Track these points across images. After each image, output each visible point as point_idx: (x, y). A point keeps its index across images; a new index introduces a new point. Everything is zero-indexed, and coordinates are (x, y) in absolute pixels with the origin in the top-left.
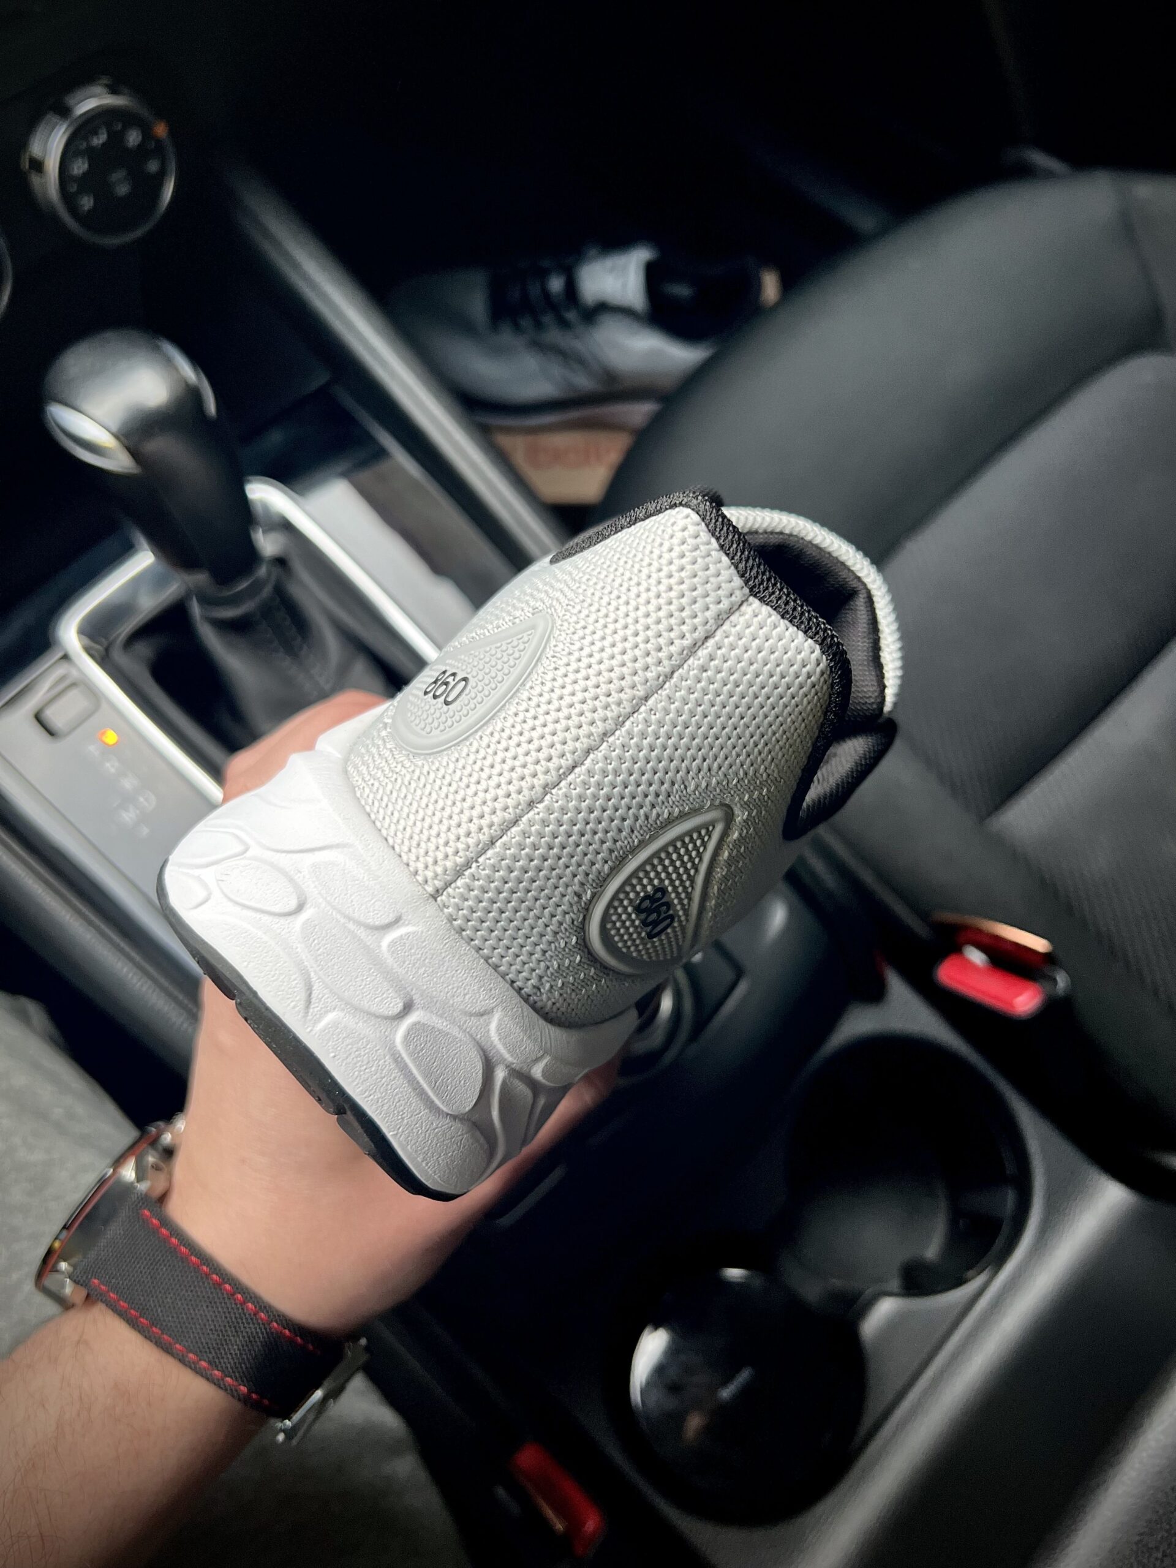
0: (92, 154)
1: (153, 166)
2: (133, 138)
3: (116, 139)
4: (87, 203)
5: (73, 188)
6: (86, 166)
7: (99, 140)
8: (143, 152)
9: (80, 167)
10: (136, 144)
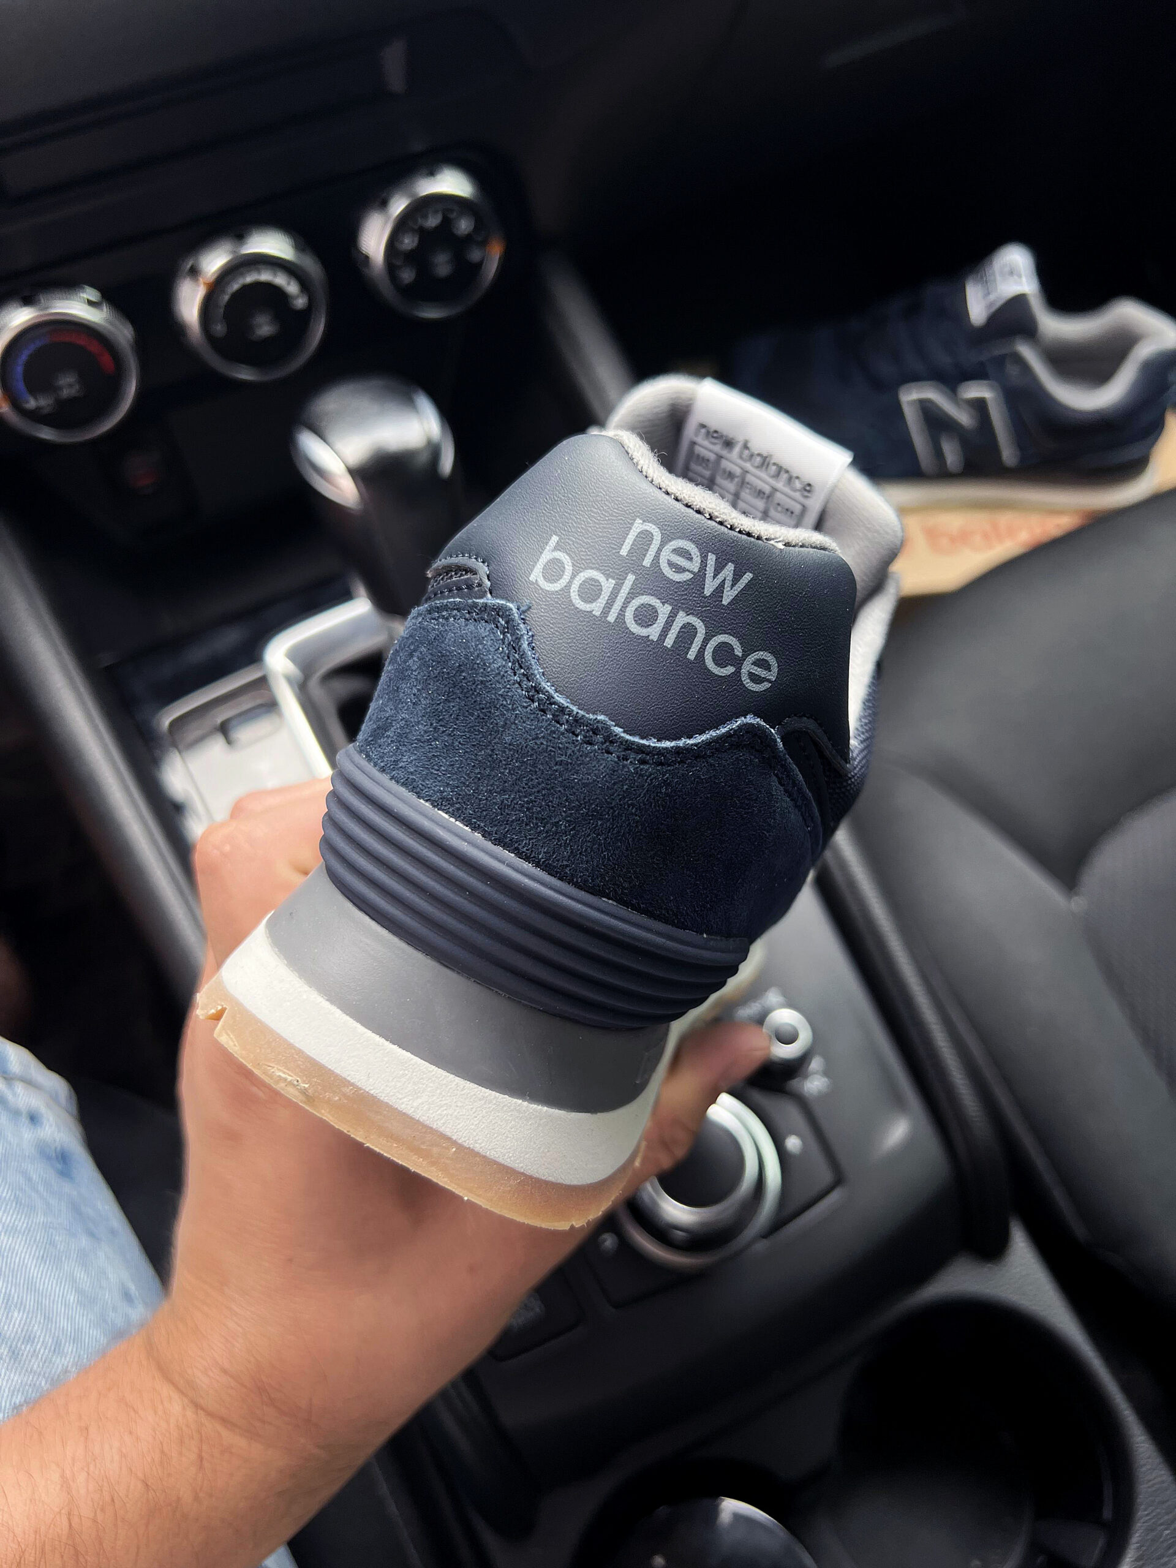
0: (424, 234)
1: (475, 255)
2: (464, 226)
3: (447, 223)
4: (407, 276)
5: (398, 263)
6: (415, 244)
7: (433, 221)
8: (468, 239)
9: (409, 242)
10: (466, 233)
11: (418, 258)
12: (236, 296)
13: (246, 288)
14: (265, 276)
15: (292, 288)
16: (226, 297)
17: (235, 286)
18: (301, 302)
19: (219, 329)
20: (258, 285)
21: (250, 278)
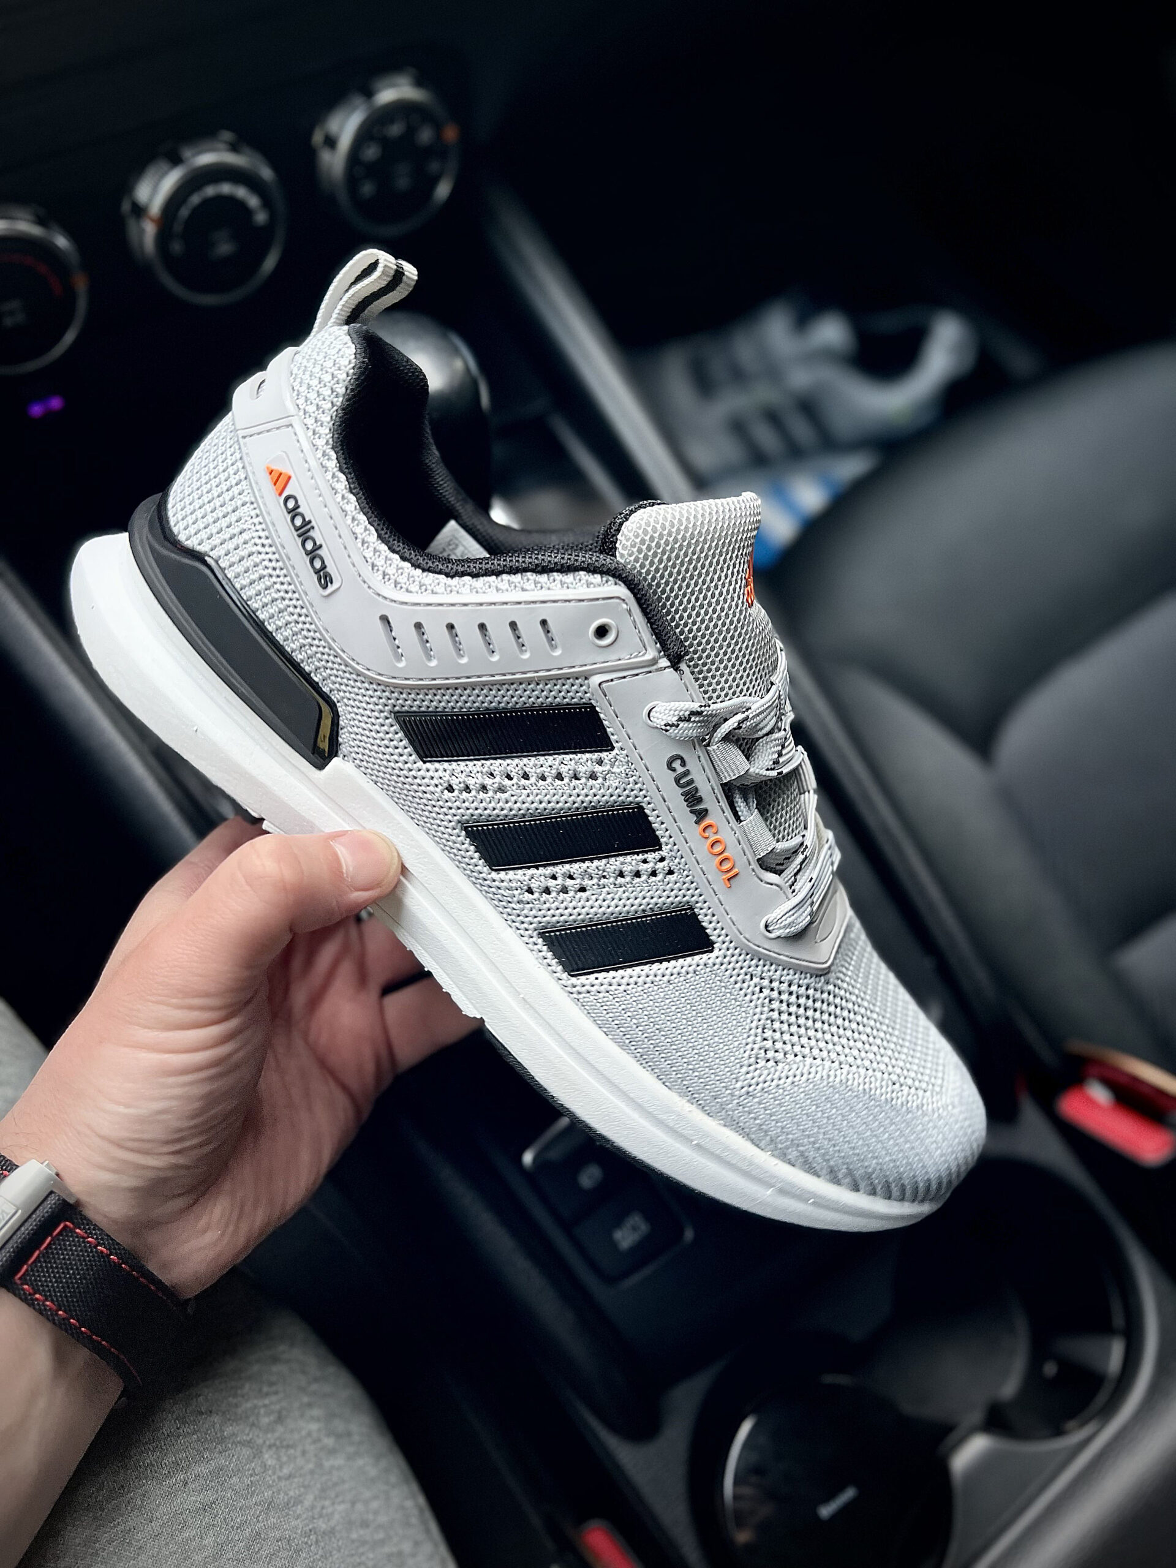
0: (386, 143)
1: (433, 166)
2: (425, 135)
3: (411, 132)
4: (367, 189)
5: (358, 175)
6: (378, 154)
7: (395, 130)
9: (371, 153)
10: (426, 142)
11: (379, 171)
12: (196, 211)
13: (207, 202)
14: (226, 188)
15: (253, 201)
16: (184, 212)
17: (195, 199)
18: (261, 217)
19: (177, 247)
20: (220, 199)
21: (210, 191)
